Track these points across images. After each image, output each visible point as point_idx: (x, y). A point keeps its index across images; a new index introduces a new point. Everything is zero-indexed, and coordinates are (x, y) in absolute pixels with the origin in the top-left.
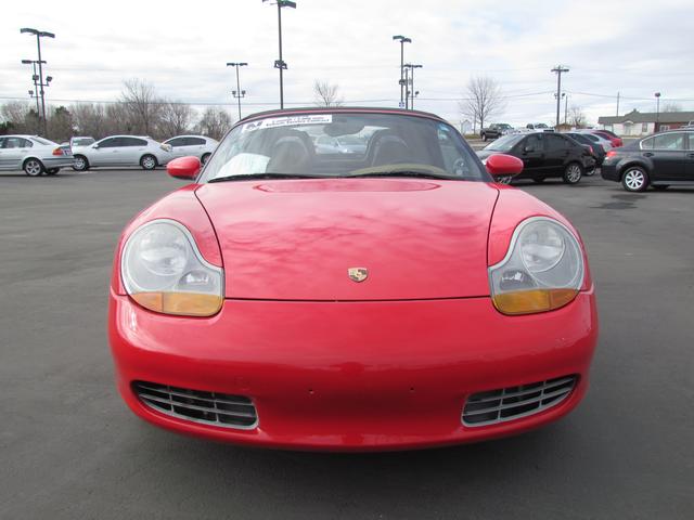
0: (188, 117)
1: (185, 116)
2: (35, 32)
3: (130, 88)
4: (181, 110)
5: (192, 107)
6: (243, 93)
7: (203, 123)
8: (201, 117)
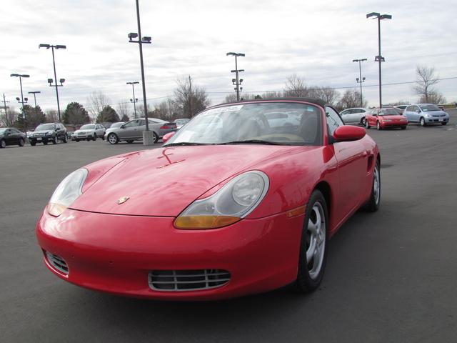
0: (334, 97)
1: (332, 96)
2: (234, 54)
3: (291, 82)
4: (329, 92)
5: (336, 90)
6: (364, 79)
7: (344, 100)
8: (342, 96)
